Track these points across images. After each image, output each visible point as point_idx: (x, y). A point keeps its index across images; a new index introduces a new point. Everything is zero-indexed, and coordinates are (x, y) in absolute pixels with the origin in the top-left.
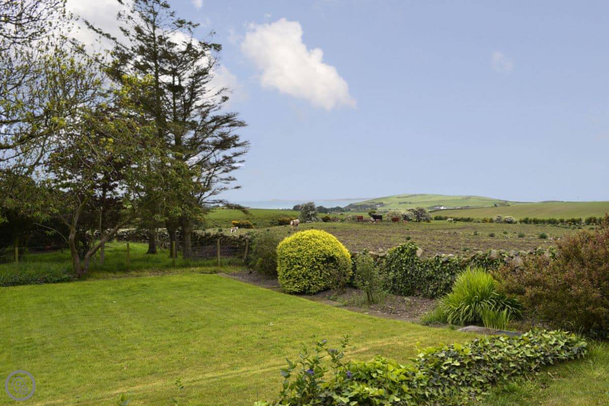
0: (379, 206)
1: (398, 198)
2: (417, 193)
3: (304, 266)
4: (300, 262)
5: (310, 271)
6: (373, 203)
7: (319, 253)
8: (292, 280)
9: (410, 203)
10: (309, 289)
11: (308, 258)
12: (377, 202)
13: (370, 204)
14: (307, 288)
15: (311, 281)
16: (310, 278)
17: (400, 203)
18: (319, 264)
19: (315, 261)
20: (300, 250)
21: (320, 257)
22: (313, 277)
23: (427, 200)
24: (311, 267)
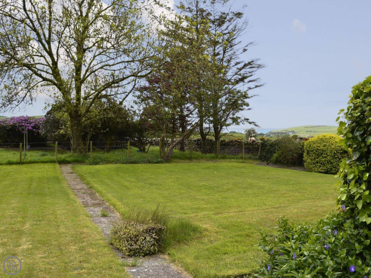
0: (291, 133)
1: (306, 127)
2: (320, 125)
3: (328, 156)
4: (325, 153)
5: (332, 159)
6: (287, 131)
7: (338, 148)
8: (319, 164)
9: (314, 132)
10: (330, 171)
11: (331, 150)
12: (290, 130)
13: (285, 132)
14: (329, 170)
15: (332, 165)
16: (331, 163)
17: (307, 132)
18: (339, 155)
19: (335, 152)
20: (325, 146)
21: (338, 150)
22: (334, 163)
23: (327, 130)
24: (333, 156)
